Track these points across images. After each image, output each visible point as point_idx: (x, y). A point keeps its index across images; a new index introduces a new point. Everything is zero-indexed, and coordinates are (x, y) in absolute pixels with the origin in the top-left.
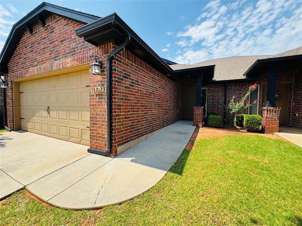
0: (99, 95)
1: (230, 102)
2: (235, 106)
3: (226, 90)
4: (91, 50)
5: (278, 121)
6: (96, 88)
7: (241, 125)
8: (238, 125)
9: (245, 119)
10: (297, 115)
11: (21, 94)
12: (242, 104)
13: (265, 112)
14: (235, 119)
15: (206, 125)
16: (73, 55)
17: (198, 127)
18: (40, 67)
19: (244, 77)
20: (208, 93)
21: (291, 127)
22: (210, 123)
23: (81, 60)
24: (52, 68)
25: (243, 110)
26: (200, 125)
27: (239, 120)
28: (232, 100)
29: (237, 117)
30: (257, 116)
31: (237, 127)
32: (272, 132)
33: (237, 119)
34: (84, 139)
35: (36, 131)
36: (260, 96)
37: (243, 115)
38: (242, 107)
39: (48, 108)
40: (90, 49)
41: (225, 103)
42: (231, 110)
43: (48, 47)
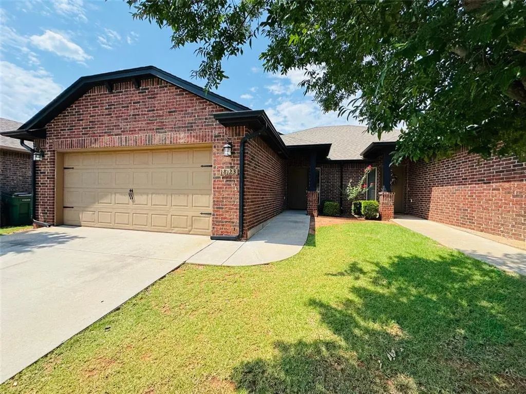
0: (228, 178)
1: (347, 186)
2: (353, 192)
3: (342, 172)
4: (217, 130)
5: (393, 207)
6: (223, 170)
7: (359, 213)
8: (356, 214)
9: (362, 206)
10: (411, 201)
11: (66, 170)
12: (360, 188)
13: (381, 197)
14: (353, 206)
15: (322, 213)
16: (188, 130)
17: (313, 216)
18: (126, 137)
19: (361, 158)
20: (321, 175)
21: (407, 214)
22: (326, 211)
23: (203, 138)
24: (152, 142)
25: (360, 196)
26: (315, 214)
27: (357, 208)
28: (350, 184)
29: (355, 204)
30: (374, 202)
31: (355, 216)
32: (388, 218)
33: (355, 205)
34: (195, 229)
35: (100, 225)
36: (378, 179)
37: (361, 201)
38: (360, 192)
39: (130, 191)
40: (215, 128)
41: (341, 187)
42: (348, 196)
43: (145, 114)
